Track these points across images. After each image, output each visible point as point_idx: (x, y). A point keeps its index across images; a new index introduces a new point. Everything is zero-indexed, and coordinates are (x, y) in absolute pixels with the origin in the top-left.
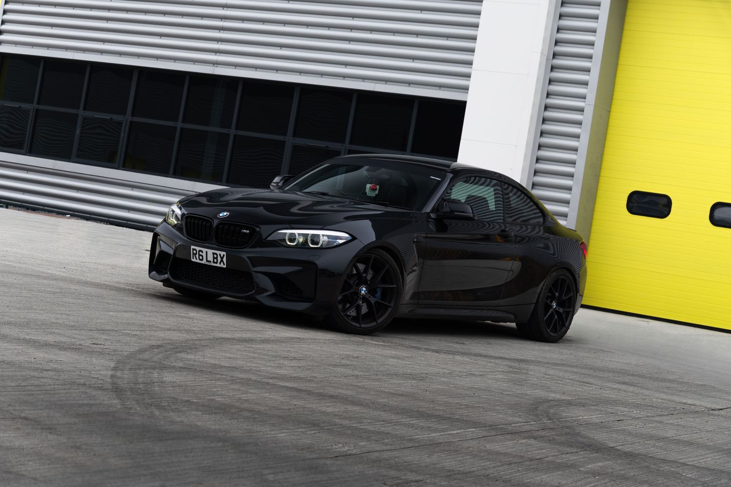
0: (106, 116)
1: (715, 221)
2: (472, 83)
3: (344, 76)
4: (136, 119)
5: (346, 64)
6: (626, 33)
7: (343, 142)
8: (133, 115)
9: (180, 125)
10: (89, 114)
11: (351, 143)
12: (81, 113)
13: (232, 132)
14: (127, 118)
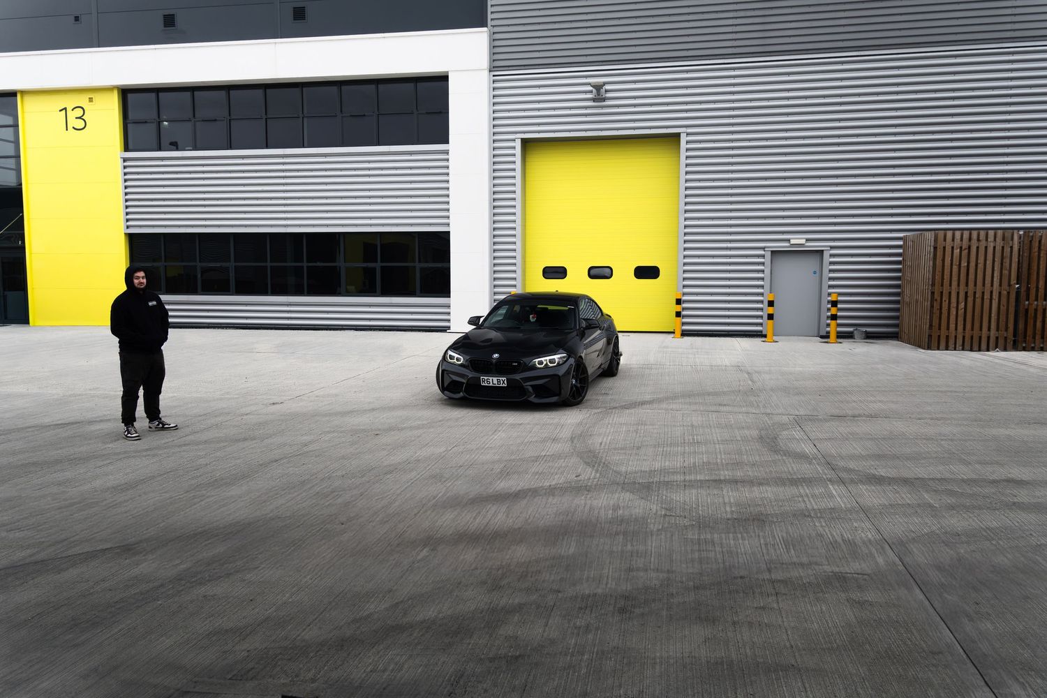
0: (218, 265)
1: (592, 276)
2: (451, 221)
3: (371, 225)
4: (237, 264)
5: (370, 218)
6: (527, 183)
7: (376, 262)
8: (235, 262)
9: (269, 264)
10: (204, 264)
11: (381, 262)
12: (199, 264)
13: (305, 264)
14: (232, 264)
